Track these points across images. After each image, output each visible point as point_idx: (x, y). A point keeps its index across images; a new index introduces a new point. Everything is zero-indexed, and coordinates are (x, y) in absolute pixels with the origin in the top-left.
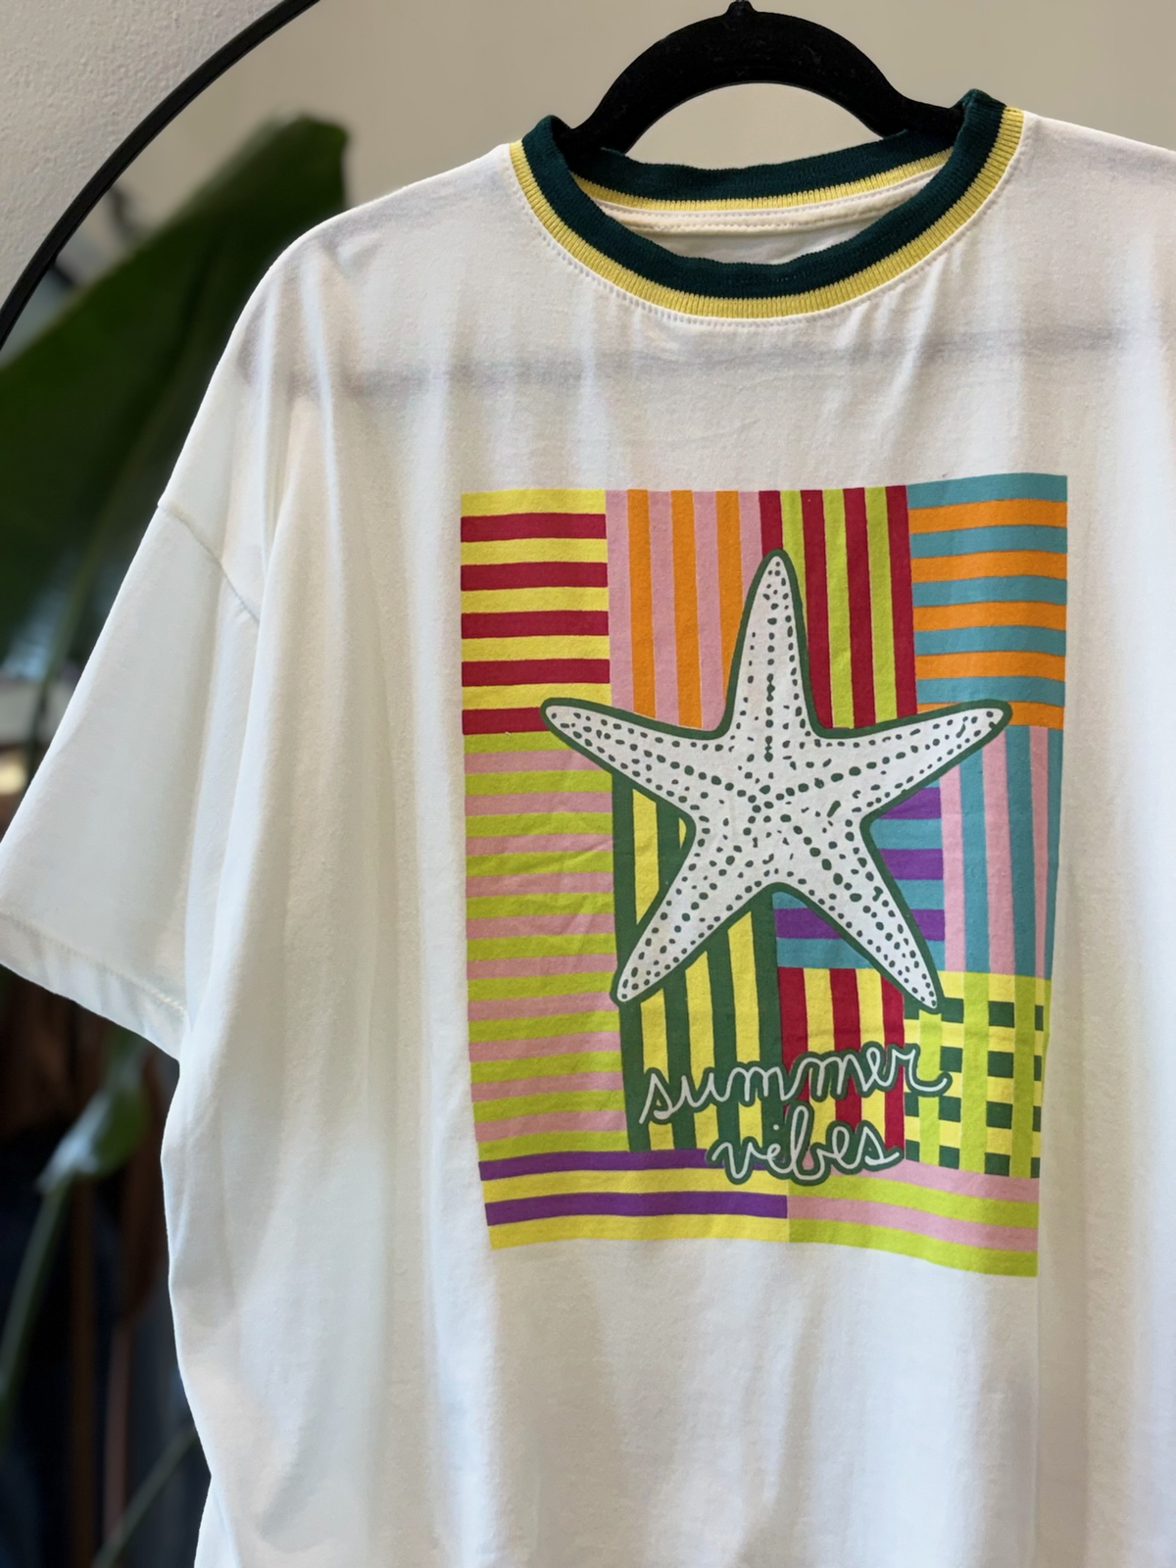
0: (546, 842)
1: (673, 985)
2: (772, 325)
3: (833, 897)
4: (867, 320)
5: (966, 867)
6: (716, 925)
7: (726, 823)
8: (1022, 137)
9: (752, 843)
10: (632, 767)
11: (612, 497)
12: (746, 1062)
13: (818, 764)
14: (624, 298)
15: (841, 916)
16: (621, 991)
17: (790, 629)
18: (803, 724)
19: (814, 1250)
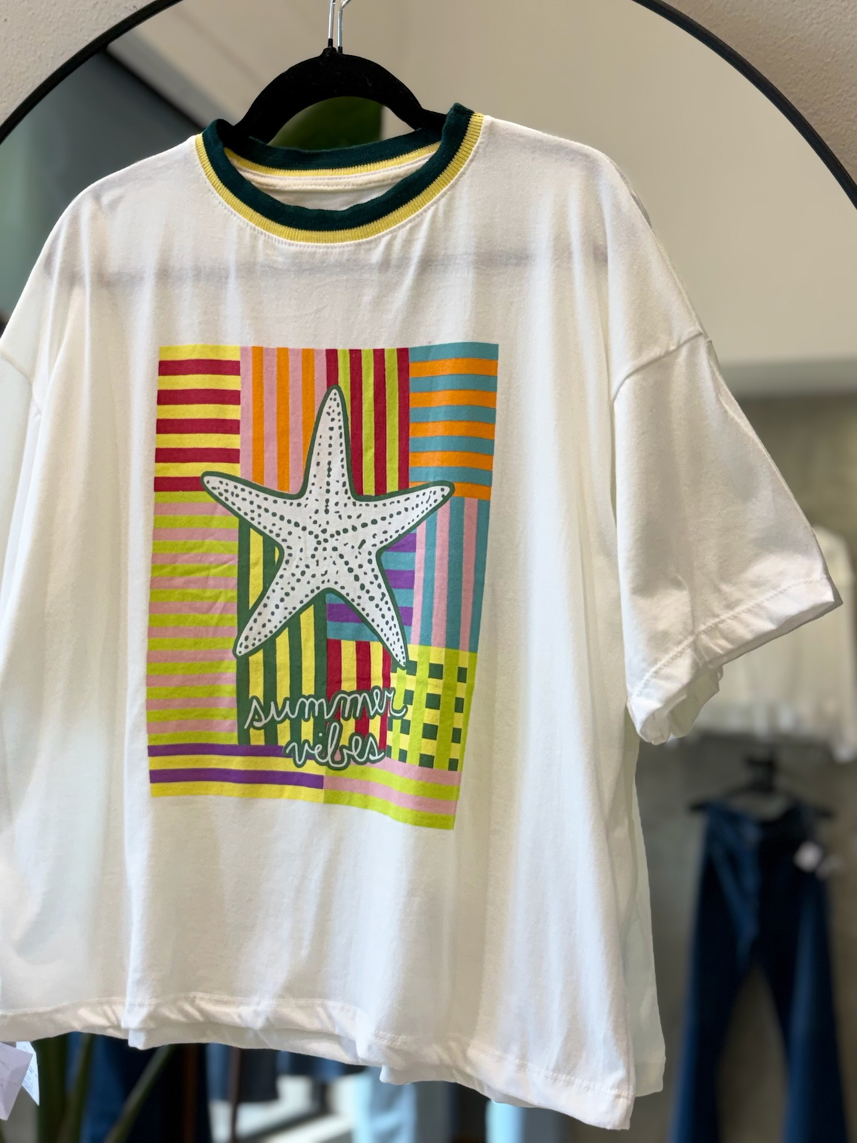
0: (201, 558)
1: (269, 647)
2: (336, 248)
3: (359, 597)
4: (389, 246)
5: (425, 581)
6: (294, 612)
7: (301, 550)
8: (481, 132)
9: (316, 563)
10: (250, 515)
11: (244, 350)
12: (307, 695)
13: (354, 516)
14: (255, 229)
15: (363, 609)
16: (238, 649)
17: (341, 434)
18: (346, 492)
19: (339, 809)
